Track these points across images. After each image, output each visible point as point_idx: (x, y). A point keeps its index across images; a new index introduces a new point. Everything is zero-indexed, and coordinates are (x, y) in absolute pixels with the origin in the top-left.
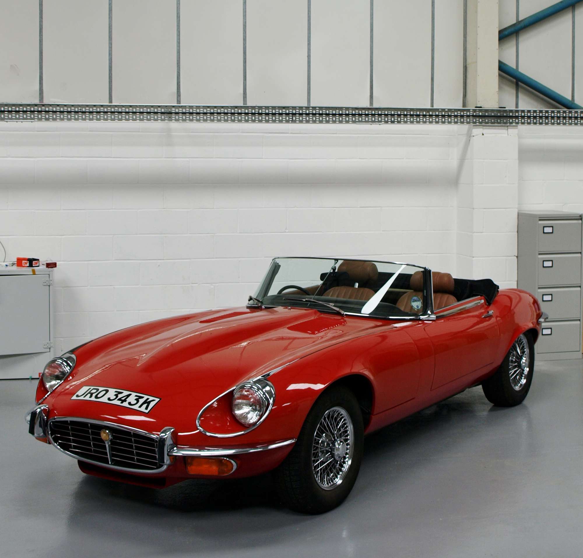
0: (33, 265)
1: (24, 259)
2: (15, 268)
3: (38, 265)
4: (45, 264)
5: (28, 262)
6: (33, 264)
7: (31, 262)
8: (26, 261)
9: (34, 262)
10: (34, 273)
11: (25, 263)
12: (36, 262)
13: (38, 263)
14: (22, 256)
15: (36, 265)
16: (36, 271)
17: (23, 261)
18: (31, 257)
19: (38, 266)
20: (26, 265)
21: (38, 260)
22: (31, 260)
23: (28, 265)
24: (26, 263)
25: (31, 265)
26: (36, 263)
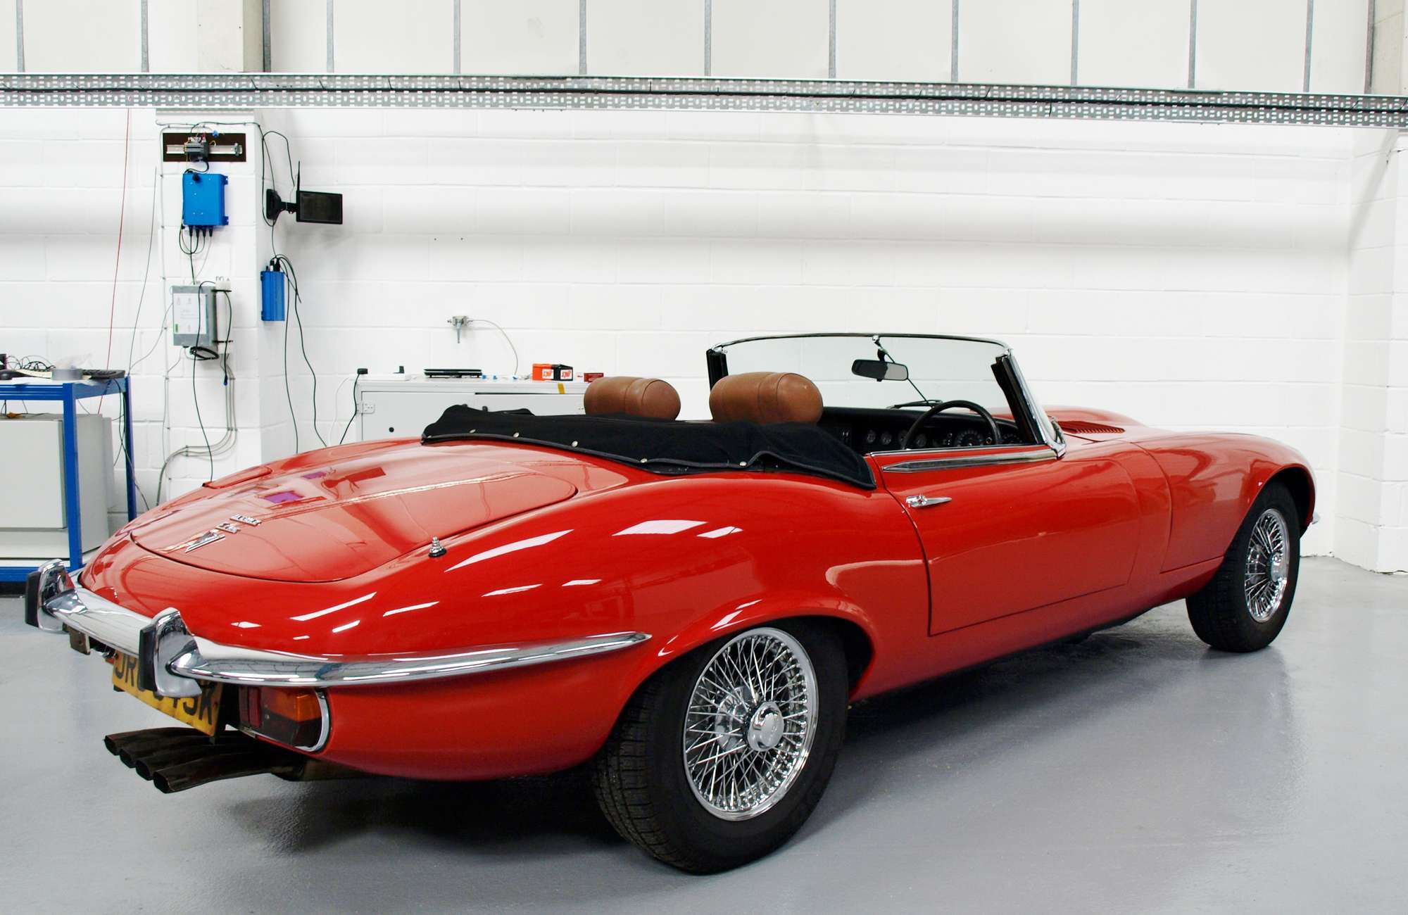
0: (562, 378)
1: (546, 367)
2: (530, 382)
3: (570, 378)
4: (583, 376)
5: (553, 370)
6: (562, 375)
7: (557, 370)
8: (548, 370)
9: (562, 371)
10: (561, 388)
11: (547, 373)
12: (567, 371)
13: (571, 375)
14: (541, 361)
15: (567, 378)
16: (565, 387)
17: (544, 370)
18: (557, 362)
19: (572, 380)
20: (548, 377)
21: (571, 368)
22: (557, 368)
23: (552, 377)
24: (549, 374)
25: (557, 377)
26: (567, 374)
